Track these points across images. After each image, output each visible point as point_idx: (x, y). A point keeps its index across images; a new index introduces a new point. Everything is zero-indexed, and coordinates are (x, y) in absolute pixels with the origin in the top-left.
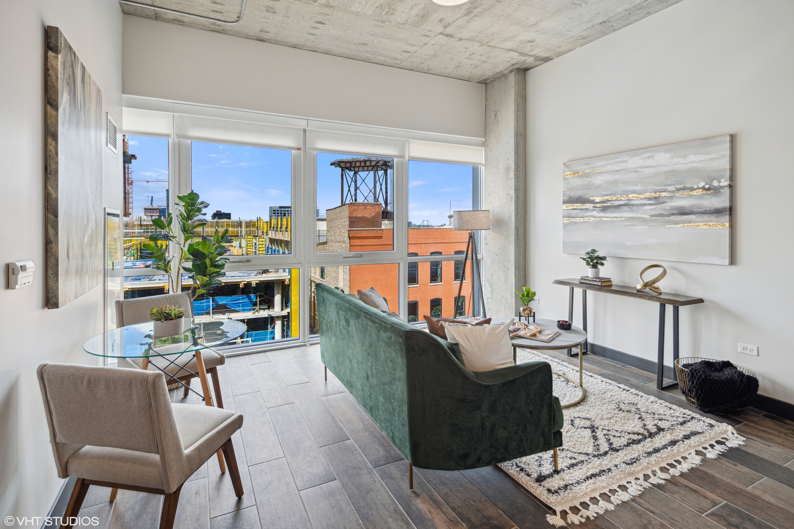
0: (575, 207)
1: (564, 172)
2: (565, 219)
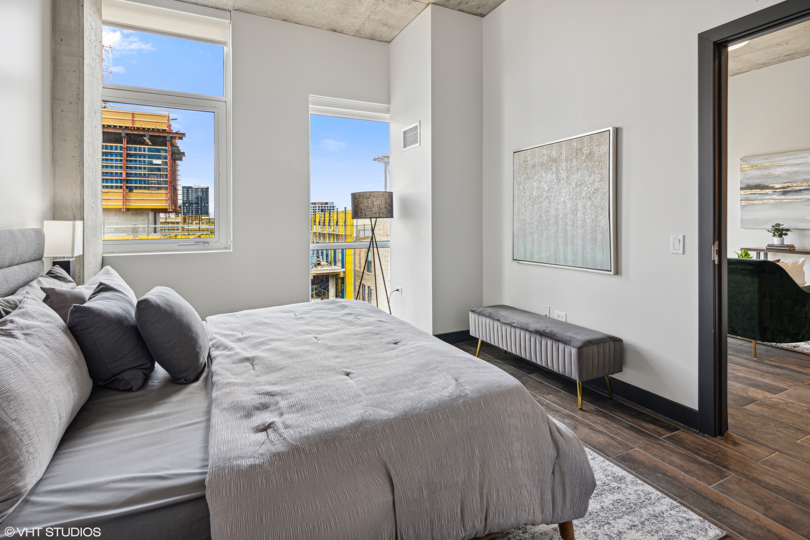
0: (754, 192)
1: (741, 166)
2: (742, 202)
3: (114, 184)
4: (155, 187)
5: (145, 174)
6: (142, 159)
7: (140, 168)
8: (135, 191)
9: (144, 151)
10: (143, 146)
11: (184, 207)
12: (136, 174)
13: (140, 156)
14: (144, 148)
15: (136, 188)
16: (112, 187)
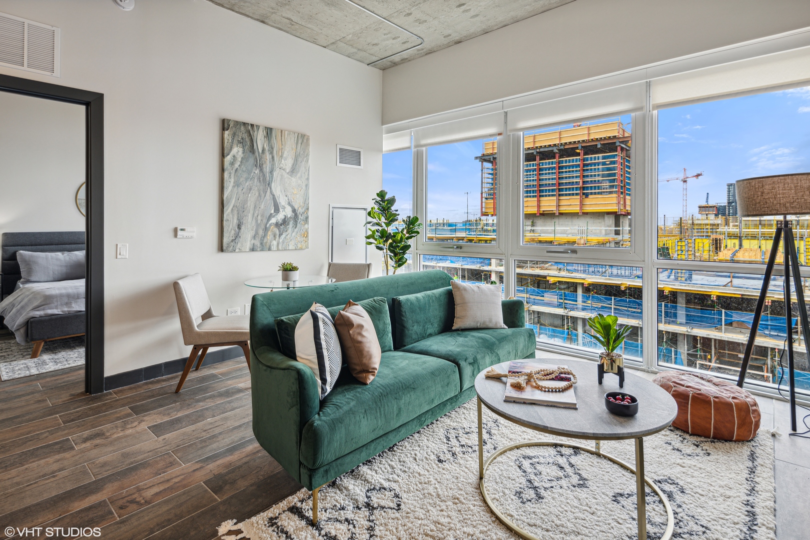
3: (575, 192)
4: (607, 192)
5: (598, 181)
6: (597, 167)
7: (595, 175)
8: (590, 196)
9: (598, 159)
10: (597, 155)
11: (729, 206)
12: (591, 181)
13: (595, 164)
14: (598, 157)
15: (591, 193)
16: (573, 194)
